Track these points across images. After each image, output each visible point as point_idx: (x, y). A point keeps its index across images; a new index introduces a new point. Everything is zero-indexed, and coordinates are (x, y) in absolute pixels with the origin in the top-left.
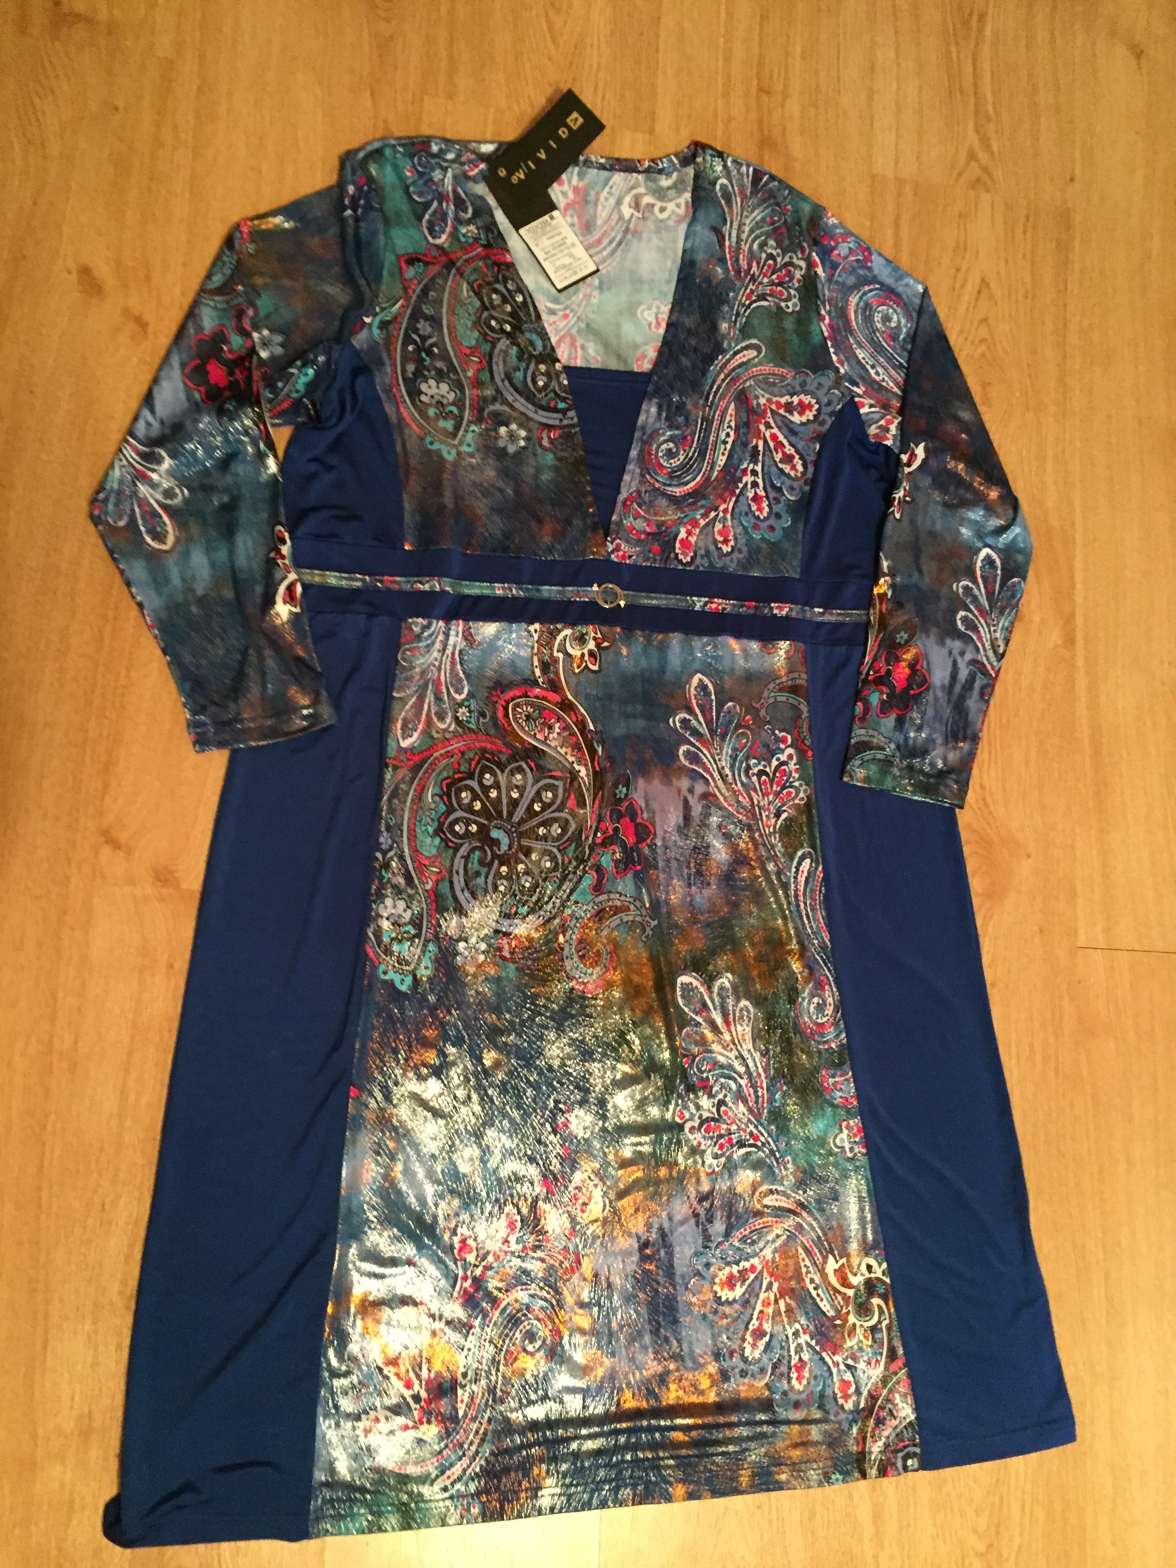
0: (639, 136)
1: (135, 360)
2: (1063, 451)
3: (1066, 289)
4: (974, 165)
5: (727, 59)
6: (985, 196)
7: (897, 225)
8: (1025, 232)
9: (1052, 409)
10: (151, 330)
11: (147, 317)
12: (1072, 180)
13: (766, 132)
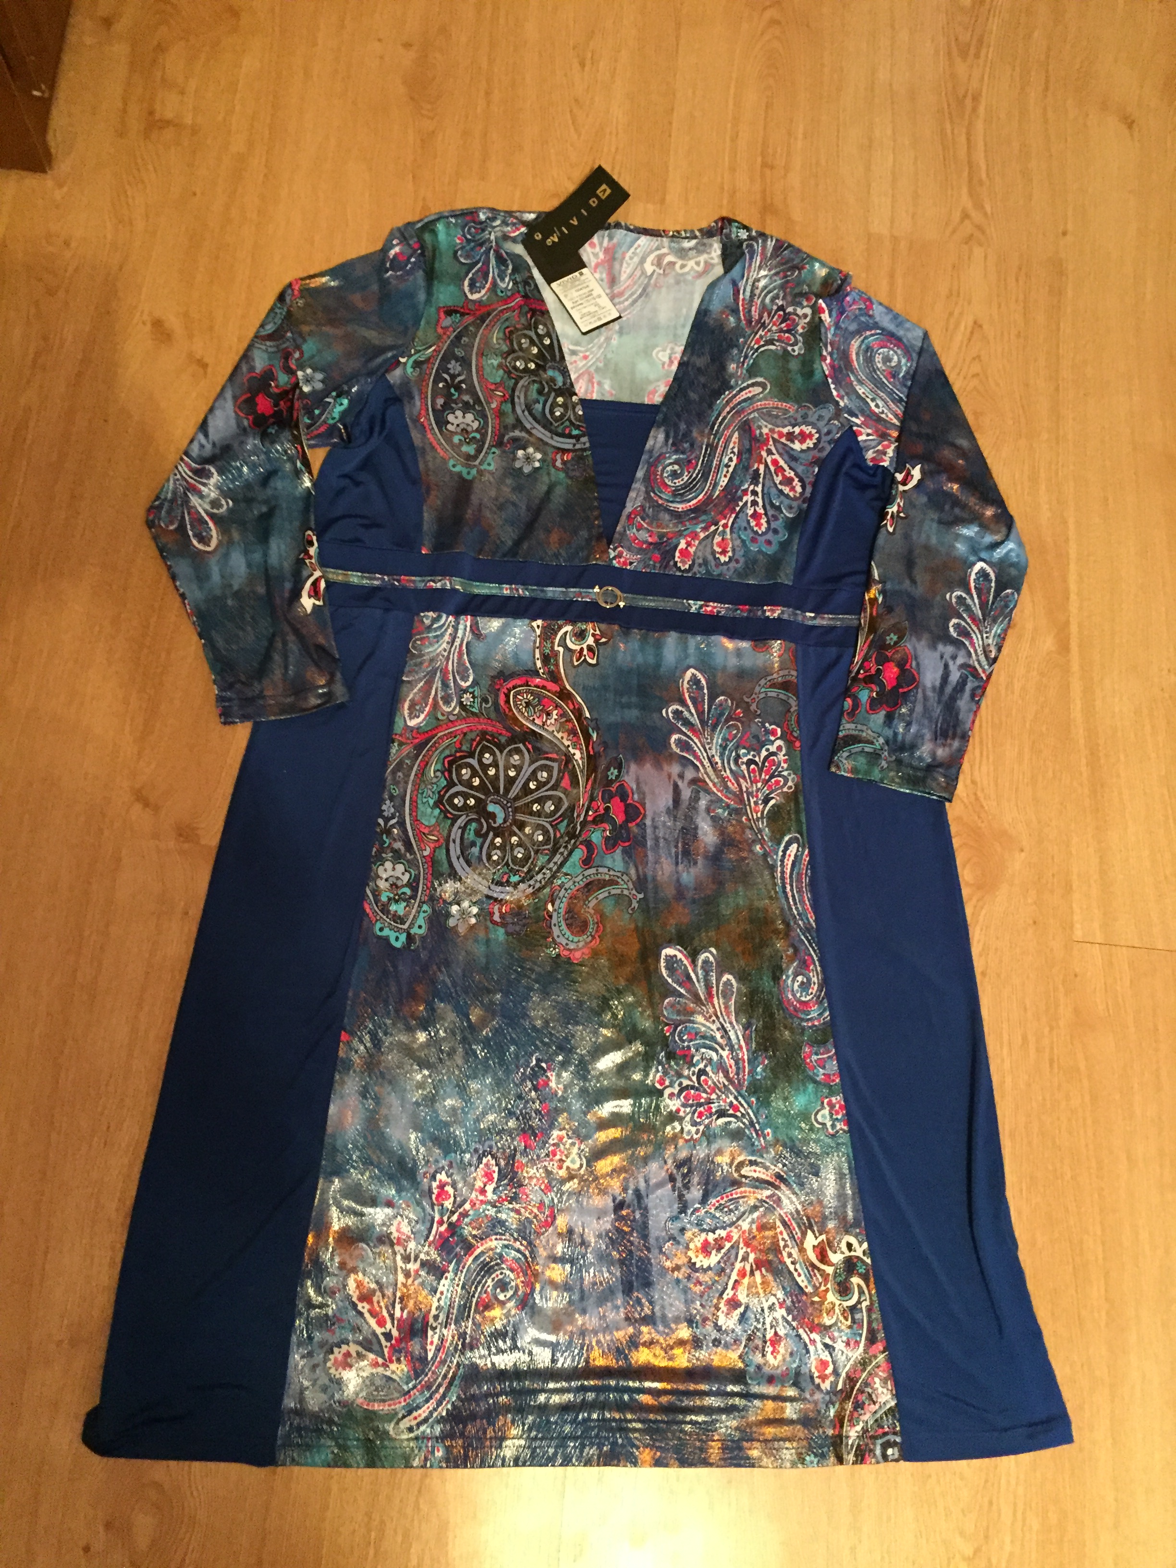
0: (650, 207)
1: (194, 394)
2: (1057, 474)
3: (1058, 329)
4: (967, 222)
5: (734, 139)
6: (978, 252)
7: (892, 276)
8: (1017, 280)
9: (1045, 436)
10: (209, 370)
11: (206, 360)
12: (1064, 234)
13: (769, 201)
